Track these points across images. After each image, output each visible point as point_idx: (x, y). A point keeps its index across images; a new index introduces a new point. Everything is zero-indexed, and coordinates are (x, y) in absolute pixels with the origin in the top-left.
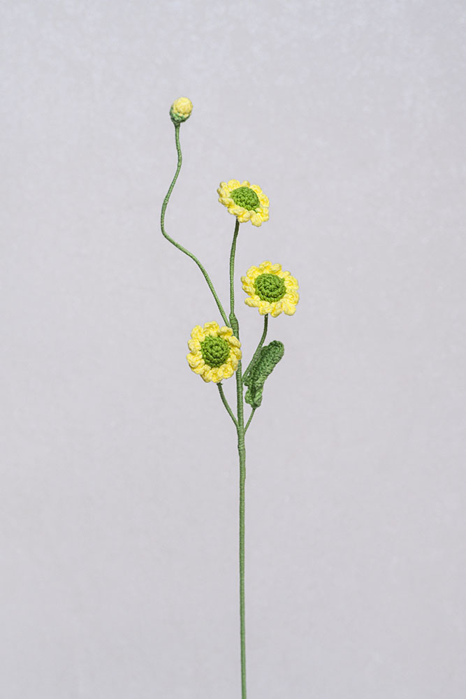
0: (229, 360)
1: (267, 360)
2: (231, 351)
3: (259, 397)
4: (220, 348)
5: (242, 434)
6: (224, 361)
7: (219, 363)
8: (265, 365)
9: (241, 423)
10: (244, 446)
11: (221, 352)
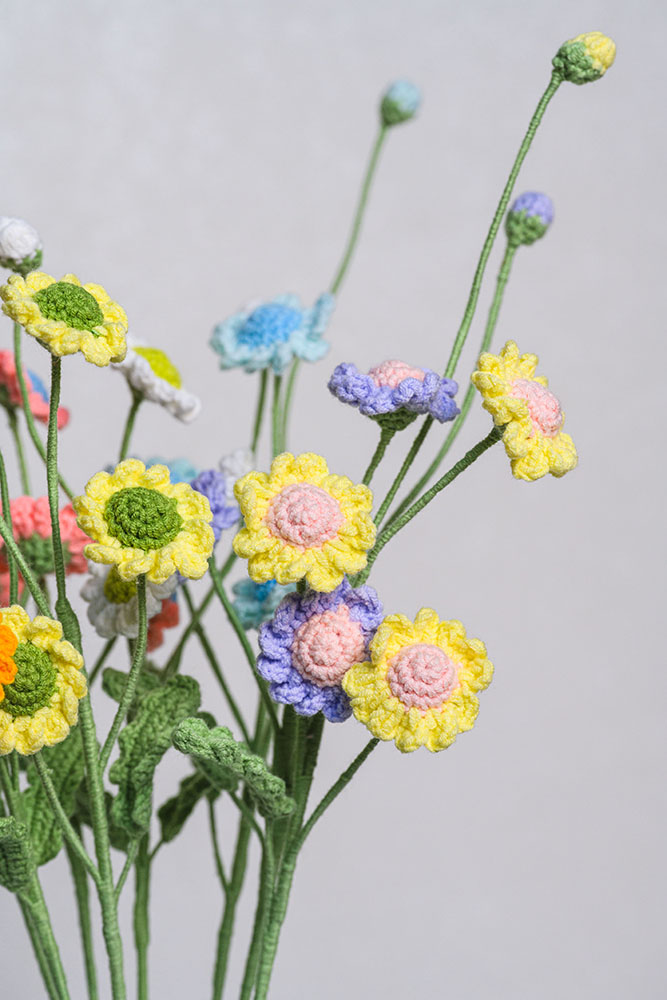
0: (56, 697)
1: (161, 720)
2: (60, 677)
3: (144, 806)
4: (32, 669)
5: (110, 899)
6: (42, 700)
7: (30, 704)
8: (154, 731)
9: (107, 873)
10: (117, 928)
11: (36, 677)
